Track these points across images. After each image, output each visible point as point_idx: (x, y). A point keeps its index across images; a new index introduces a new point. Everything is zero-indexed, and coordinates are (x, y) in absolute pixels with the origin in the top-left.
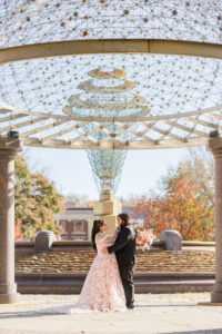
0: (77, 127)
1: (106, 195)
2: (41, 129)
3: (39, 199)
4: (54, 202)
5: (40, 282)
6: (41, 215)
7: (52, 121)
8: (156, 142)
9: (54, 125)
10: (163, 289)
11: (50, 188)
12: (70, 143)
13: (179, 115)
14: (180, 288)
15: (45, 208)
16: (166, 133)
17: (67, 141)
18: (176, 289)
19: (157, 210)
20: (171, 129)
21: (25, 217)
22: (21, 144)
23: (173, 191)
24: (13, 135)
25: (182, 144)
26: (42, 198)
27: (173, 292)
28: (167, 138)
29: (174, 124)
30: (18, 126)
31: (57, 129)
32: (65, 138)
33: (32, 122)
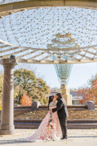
0: (42, 53)
1: (63, 86)
2: (26, 55)
3: (40, 89)
4: (46, 90)
5: (31, 124)
6: (41, 95)
7: (30, 51)
8: (79, 60)
9: (32, 53)
10: (85, 127)
11: (44, 84)
12: (40, 61)
13: (89, 47)
14: (93, 127)
15: (42, 92)
16: (83, 56)
17: (39, 60)
18: (91, 127)
19: (87, 92)
20: (85, 54)
21: (34, 96)
22: (17, 61)
23: (94, 85)
24: (12, 57)
25: (91, 61)
26: (41, 88)
27: (89, 129)
28: (84, 58)
29: (87, 51)
30: (15, 53)
31: (33, 55)
32: (38, 59)
33: (21, 51)
